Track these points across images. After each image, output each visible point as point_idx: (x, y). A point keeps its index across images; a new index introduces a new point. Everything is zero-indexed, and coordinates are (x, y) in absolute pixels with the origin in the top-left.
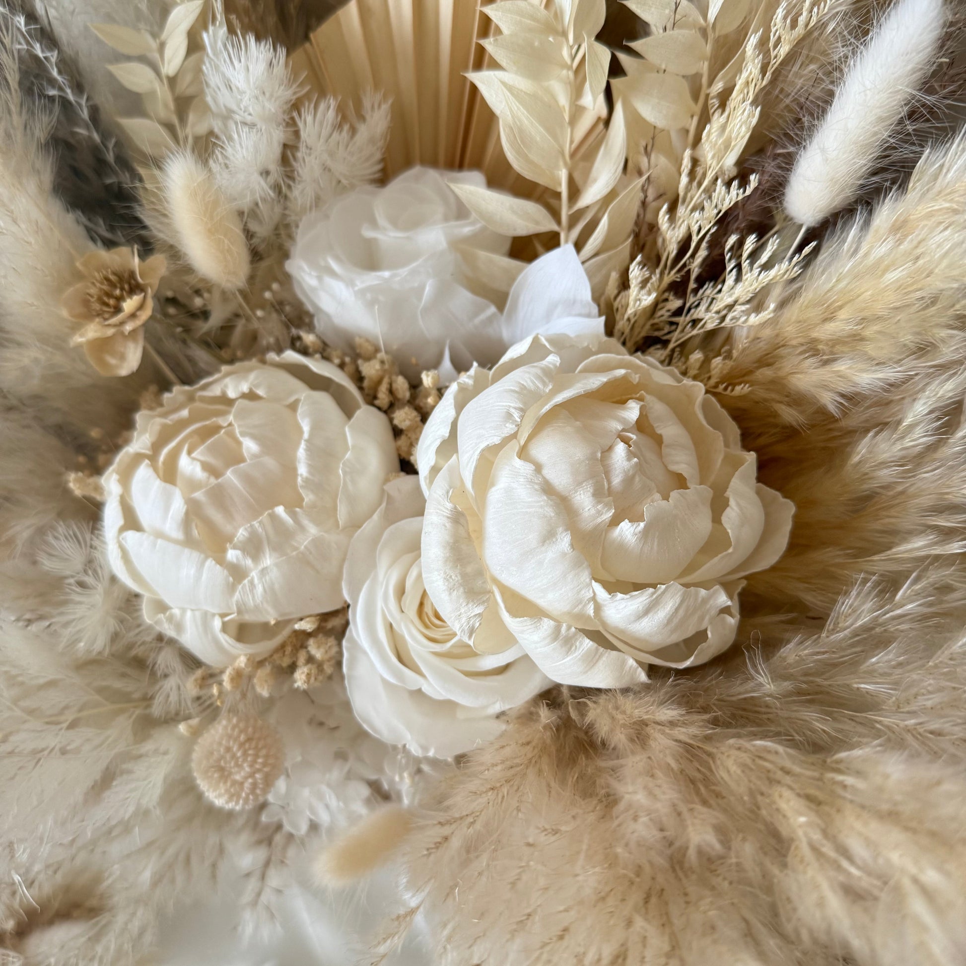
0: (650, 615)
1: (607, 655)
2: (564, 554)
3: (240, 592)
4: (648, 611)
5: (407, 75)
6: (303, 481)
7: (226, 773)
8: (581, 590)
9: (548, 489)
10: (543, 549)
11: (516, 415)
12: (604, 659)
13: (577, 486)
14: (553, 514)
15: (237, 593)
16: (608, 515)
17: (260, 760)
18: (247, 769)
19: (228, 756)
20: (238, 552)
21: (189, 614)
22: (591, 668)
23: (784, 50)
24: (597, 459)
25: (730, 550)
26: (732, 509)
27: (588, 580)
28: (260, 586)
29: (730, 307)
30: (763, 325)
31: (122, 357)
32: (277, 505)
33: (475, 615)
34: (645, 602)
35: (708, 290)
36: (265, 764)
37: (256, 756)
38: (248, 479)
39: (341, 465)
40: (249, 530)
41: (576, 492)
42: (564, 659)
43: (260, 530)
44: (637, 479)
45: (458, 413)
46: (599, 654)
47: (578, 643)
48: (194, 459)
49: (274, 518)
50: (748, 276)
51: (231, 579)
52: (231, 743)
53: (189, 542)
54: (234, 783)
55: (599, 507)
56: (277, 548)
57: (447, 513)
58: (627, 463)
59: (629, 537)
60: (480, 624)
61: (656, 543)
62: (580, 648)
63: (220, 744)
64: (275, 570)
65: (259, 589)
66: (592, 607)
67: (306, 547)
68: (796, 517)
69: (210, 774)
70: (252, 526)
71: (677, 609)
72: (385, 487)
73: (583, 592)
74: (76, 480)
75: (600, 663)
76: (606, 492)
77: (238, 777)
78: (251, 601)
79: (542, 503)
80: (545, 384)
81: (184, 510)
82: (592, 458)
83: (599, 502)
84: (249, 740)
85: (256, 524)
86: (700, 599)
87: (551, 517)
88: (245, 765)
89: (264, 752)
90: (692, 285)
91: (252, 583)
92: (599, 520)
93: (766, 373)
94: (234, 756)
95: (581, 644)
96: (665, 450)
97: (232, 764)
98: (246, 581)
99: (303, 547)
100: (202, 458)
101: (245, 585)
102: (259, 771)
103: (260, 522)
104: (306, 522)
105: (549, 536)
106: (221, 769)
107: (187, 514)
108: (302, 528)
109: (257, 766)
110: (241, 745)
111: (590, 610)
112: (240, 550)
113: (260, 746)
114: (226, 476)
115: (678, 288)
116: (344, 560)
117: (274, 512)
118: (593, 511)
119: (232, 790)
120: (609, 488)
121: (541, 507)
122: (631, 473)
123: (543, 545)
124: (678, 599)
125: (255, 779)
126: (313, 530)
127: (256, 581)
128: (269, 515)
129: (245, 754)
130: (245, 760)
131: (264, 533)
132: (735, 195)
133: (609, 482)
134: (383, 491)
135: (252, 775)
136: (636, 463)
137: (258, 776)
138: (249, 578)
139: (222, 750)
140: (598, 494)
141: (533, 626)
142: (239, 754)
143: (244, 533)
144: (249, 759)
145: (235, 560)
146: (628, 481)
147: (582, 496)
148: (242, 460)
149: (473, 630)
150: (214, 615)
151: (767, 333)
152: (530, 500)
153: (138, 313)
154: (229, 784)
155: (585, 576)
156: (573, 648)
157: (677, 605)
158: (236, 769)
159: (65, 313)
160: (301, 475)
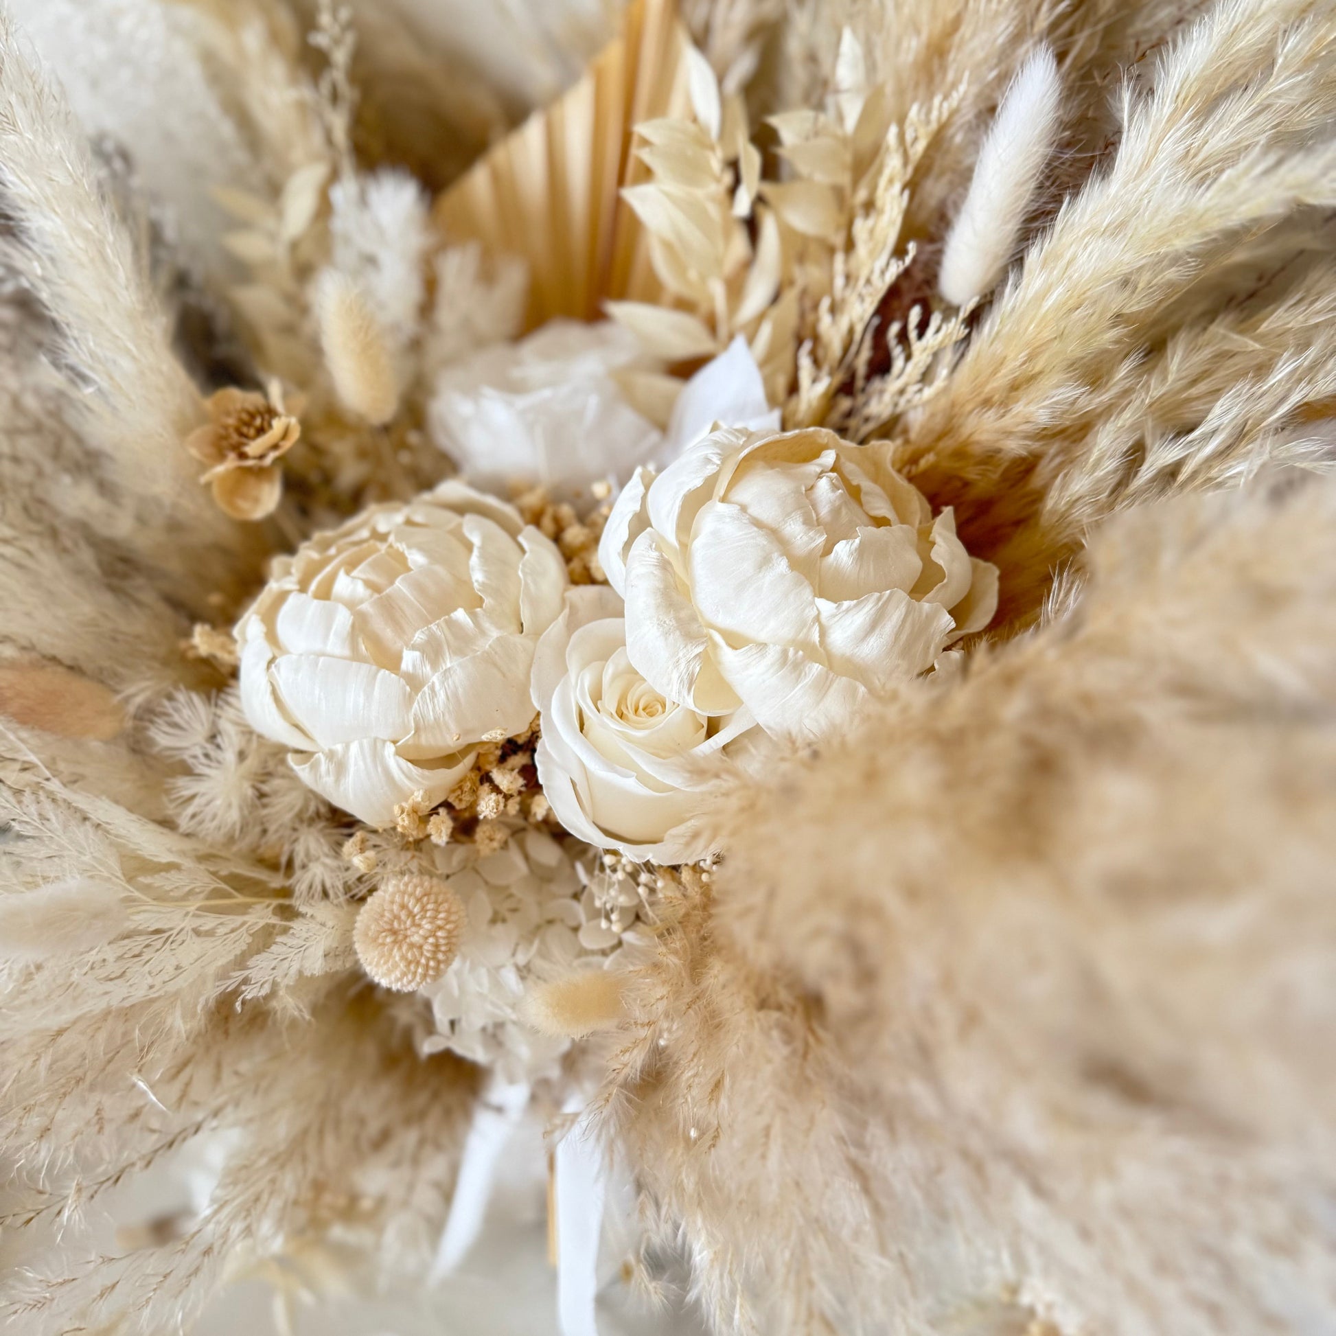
0: (877, 631)
1: (837, 681)
2: (782, 576)
3: (418, 703)
4: (874, 624)
5: (538, 238)
6: (479, 585)
7: (400, 937)
8: (804, 610)
9: (757, 523)
10: (761, 575)
11: (716, 460)
12: (835, 686)
13: (786, 517)
14: (765, 543)
15: (416, 704)
16: (821, 540)
17: (442, 915)
18: (428, 926)
19: (403, 915)
20: (417, 654)
21: (354, 748)
22: (823, 697)
23: (920, 147)
24: (802, 493)
25: (945, 581)
26: (940, 546)
27: (810, 598)
28: (442, 692)
29: (902, 392)
30: (937, 396)
31: (256, 501)
32: (455, 610)
33: (695, 656)
34: (872, 612)
35: (877, 384)
36: (447, 921)
37: (437, 911)
38: (419, 588)
39: (521, 566)
40: (427, 632)
41: (786, 523)
42: (794, 688)
43: (439, 633)
44: (844, 511)
45: (647, 488)
46: (829, 680)
47: (807, 669)
48: (354, 578)
49: (451, 624)
50: (917, 346)
51: (408, 688)
52: (406, 897)
53: (356, 656)
54: (412, 946)
55: (811, 534)
56: (459, 652)
57: (654, 561)
58: (832, 494)
59: (845, 558)
60: (701, 668)
61: (872, 566)
62: (809, 673)
63: (392, 902)
64: (459, 670)
65: (442, 696)
66: (818, 629)
67: (490, 646)
68: (1001, 579)
69: (380, 941)
70: (429, 629)
71: (904, 621)
72: (568, 594)
73: (807, 611)
74: (201, 635)
75: (832, 690)
76: (815, 523)
77: (416, 939)
78: (431, 713)
79: (753, 534)
80: (737, 438)
81: (351, 622)
82: (797, 491)
83: (810, 529)
84: (426, 894)
85: (433, 627)
86: (924, 615)
87: (764, 545)
88: (424, 922)
89: (446, 906)
90: (860, 383)
91: (432, 689)
92: (813, 545)
93: (948, 444)
94: (411, 914)
95: (810, 669)
96: (864, 498)
97: (409, 923)
98: (426, 689)
99: (487, 647)
100: (364, 576)
101: (424, 693)
102: (440, 928)
103: (438, 625)
104: (487, 625)
105: (764, 562)
106: (394, 933)
107: (353, 626)
108: (483, 633)
109: (439, 922)
110: (418, 900)
111: (816, 637)
112: (419, 650)
113: (440, 900)
114: (395, 586)
115: (847, 388)
116: (530, 666)
117: (450, 618)
118: (805, 538)
119: (409, 955)
120: (817, 520)
121: (753, 538)
122: (837, 503)
123: (760, 572)
124: (902, 609)
125: (437, 938)
126: (494, 633)
127: (437, 687)
128: (445, 620)
129: (424, 909)
130: (423, 917)
131: (443, 636)
132: (895, 269)
133: (817, 515)
134: (563, 600)
135: (433, 934)
136: (841, 494)
137: (439, 934)
138: (430, 684)
139: (395, 907)
140: (808, 522)
141: (759, 654)
142: (416, 910)
143: (421, 636)
144: (429, 914)
145: (411, 669)
146: (836, 512)
147: (793, 527)
148: (409, 569)
149: (692, 680)
150: (384, 742)
151: (943, 402)
152: (741, 533)
153: (282, 443)
154: (405, 948)
155: (807, 593)
156: (803, 674)
157: (903, 616)
158: (413, 929)
159: (194, 452)
160: (477, 581)
